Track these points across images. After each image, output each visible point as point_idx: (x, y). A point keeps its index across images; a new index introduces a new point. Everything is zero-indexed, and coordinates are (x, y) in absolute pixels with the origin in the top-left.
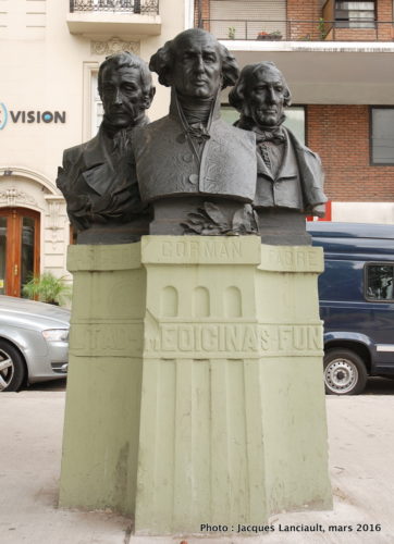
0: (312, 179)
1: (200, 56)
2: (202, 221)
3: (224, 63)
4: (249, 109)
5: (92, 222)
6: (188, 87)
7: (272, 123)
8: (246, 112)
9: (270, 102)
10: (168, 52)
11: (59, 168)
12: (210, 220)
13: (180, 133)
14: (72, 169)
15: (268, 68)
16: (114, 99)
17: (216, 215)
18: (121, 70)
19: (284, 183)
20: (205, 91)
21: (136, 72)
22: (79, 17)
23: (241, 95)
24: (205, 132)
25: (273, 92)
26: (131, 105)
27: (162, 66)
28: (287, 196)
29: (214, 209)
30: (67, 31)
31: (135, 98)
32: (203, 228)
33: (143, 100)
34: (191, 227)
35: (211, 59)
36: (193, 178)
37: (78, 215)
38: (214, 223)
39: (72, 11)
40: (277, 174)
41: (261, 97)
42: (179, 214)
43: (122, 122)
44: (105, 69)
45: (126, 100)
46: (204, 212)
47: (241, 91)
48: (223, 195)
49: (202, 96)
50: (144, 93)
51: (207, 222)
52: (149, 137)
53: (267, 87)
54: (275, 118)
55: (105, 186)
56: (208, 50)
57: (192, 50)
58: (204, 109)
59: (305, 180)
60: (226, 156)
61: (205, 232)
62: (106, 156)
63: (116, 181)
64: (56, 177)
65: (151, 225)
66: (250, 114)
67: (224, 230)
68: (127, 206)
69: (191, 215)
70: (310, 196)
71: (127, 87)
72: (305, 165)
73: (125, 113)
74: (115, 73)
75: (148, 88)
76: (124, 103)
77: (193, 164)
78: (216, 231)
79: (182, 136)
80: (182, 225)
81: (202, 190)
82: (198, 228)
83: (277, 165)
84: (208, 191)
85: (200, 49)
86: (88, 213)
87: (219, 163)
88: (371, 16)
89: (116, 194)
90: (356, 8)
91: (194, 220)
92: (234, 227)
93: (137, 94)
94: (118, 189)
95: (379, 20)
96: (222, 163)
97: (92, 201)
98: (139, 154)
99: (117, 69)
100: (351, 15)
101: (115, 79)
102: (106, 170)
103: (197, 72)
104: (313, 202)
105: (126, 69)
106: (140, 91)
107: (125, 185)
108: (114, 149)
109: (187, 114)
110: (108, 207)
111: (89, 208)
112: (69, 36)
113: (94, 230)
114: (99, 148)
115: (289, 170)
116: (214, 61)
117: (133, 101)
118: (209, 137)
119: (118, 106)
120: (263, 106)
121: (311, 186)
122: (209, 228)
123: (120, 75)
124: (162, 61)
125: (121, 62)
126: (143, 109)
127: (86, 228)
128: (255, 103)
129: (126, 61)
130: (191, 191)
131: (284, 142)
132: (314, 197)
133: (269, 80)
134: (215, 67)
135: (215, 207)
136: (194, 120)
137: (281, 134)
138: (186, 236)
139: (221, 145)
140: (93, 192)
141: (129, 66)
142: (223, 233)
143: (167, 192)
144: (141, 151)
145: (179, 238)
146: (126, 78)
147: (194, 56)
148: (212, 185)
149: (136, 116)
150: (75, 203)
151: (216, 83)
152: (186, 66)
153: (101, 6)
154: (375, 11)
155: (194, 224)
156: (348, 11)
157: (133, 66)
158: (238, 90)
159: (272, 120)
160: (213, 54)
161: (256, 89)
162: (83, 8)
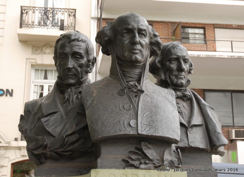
0: (214, 126)
1: (136, 32)
2: (140, 157)
3: (151, 38)
4: (165, 74)
5: (46, 158)
6: (126, 54)
7: (182, 85)
8: (163, 77)
9: (180, 69)
10: (111, 29)
11: (21, 116)
12: (146, 157)
13: (121, 88)
14: (32, 116)
15: (178, 46)
16: (66, 64)
17: (151, 153)
18: (73, 43)
19: (195, 129)
20: (139, 57)
21: (83, 45)
22: (25, 31)
23: (159, 65)
24: (139, 88)
25: (182, 62)
26: (79, 69)
27: (106, 39)
28: (197, 139)
29: (149, 148)
30: (17, 40)
31: (82, 64)
32: (141, 163)
33: (88, 66)
34: (131, 162)
35: (143, 34)
36: (132, 123)
37: (36, 152)
38: (150, 160)
39: (21, 27)
40: (189, 122)
41: (174, 66)
42: (121, 152)
43: (72, 81)
44: (60, 42)
45: (76, 65)
46: (141, 150)
47: (159, 62)
48: (156, 136)
49: (137, 61)
50: (89, 61)
51: (143, 158)
52: (95, 91)
53: (178, 59)
54: (184, 81)
55: (58, 130)
56: (141, 27)
57: (130, 27)
58: (137, 71)
59: (210, 127)
60: (156, 106)
61: (142, 166)
62: (59, 106)
63: (68, 126)
64: (18, 123)
65: (99, 161)
66: (166, 78)
67: (157, 165)
68: (76, 145)
69: (131, 152)
70: (215, 139)
71: (76, 55)
72: (209, 116)
73: (75, 75)
74: (68, 45)
75: (91, 57)
76: (74, 67)
77: (132, 112)
78: (151, 165)
79: (123, 90)
80: (124, 160)
81: (140, 132)
82: (136, 163)
83: (187, 115)
84: (144, 133)
85: (136, 26)
86: (45, 151)
87: (151, 111)
88: (202, 36)
89: (67, 136)
90: (193, 32)
91: (134, 157)
92: (165, 163)
93: (84, 61)
94: (69, 132)
95: (207, 39)
96: (154, 112)
97: (48, 141)
98: (88, 104)
99: (70, 42)
100: (190, 36)
101: (68, 50)
102: (59, 117)
103: (134, 43)
104: (218, 144)
105: (76, 43)
106: (85, 59)
107: (74, 129)
108: (65, 102)
109: (124, 74)
110: (61, 146)
111: (45, 147)
112: (19, 42)
113: (48, 165)
114: (54, 101)
115: (197, 119)
116: (145, 36)
117: (81, 66)
118: (143, 92)
119: (69, 69)
120: (176, 73)
121: (215, 132)
122: (146, 163)
123: (72, 47)
124: (106, 35)
125: (73, 38)
126: (87, 72)
127: (41, 163)
128: (169, 71)
129: (76, 37)
130: (131, 133)
131: (190, 100)
132: (218, 140)
133: (179, 54)
134: (145, 41)
135: (150, 146)
136: (131, 79)
137: (187, 93)
138: (126, 170)
139: (152, 98)
140: (49, 134)
141: (78, 41)
142: (156, 167)
143: (112, 133)
144: (90, 102)
145: (122, 171)
146: (76, 49)
147: (131, 31)
148: (148, 129)
149: (82, 78)
150: (34, 143)
151: (146, 52)
152: (125, 39)
153: (39, 25)
154: (205, 34)
155: (132, 160)
156: (188, 34)
157: (82, 40)
158: (157, 61)
159: (182, 83)
160: (145, 30)
161: (170, 61)
162: (28, 26)
